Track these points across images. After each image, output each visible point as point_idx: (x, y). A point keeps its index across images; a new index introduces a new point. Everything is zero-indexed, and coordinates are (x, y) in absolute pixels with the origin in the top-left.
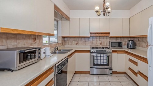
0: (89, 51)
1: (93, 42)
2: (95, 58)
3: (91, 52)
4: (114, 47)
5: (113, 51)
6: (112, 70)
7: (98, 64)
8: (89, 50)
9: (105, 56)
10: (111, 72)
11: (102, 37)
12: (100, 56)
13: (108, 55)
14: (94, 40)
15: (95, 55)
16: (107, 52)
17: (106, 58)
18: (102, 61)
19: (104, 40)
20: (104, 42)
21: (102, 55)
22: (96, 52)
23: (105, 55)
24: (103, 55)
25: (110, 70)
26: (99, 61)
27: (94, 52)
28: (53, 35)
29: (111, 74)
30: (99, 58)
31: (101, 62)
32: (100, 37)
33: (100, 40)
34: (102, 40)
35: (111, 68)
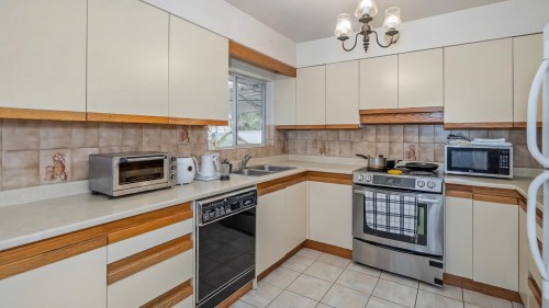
0: (351, 177)
1: (380, 145)
2: (369, 205)
3: (355, 180)
4: (467, 170)
5: (450, 188)
6: (440, 266)
7: (379, 229)
8: (350, 172)
9: (409, 203)
10: (438, 273)
11: (416, 129)
12: (388, 201)
13: (422, 199)
14: (382, 137)
15: (368, 193)
16: (417, 188)
17: (410, 210)
18: (395, 222)
19: (423, 139)
20: (425, 149)
21: (394, 197)
22: (371, 183)
23: (406, 198)
24: (384, 196)
25: (432, 264)
26: (382, 220)
27: (364, 182)
28: (224, 123)
29: (438, 281)
30: (381, 207)
31: (392, 224)
32: (409, 129)
33: (409, 138)
34: (416, 139)
35: (440, 257)
